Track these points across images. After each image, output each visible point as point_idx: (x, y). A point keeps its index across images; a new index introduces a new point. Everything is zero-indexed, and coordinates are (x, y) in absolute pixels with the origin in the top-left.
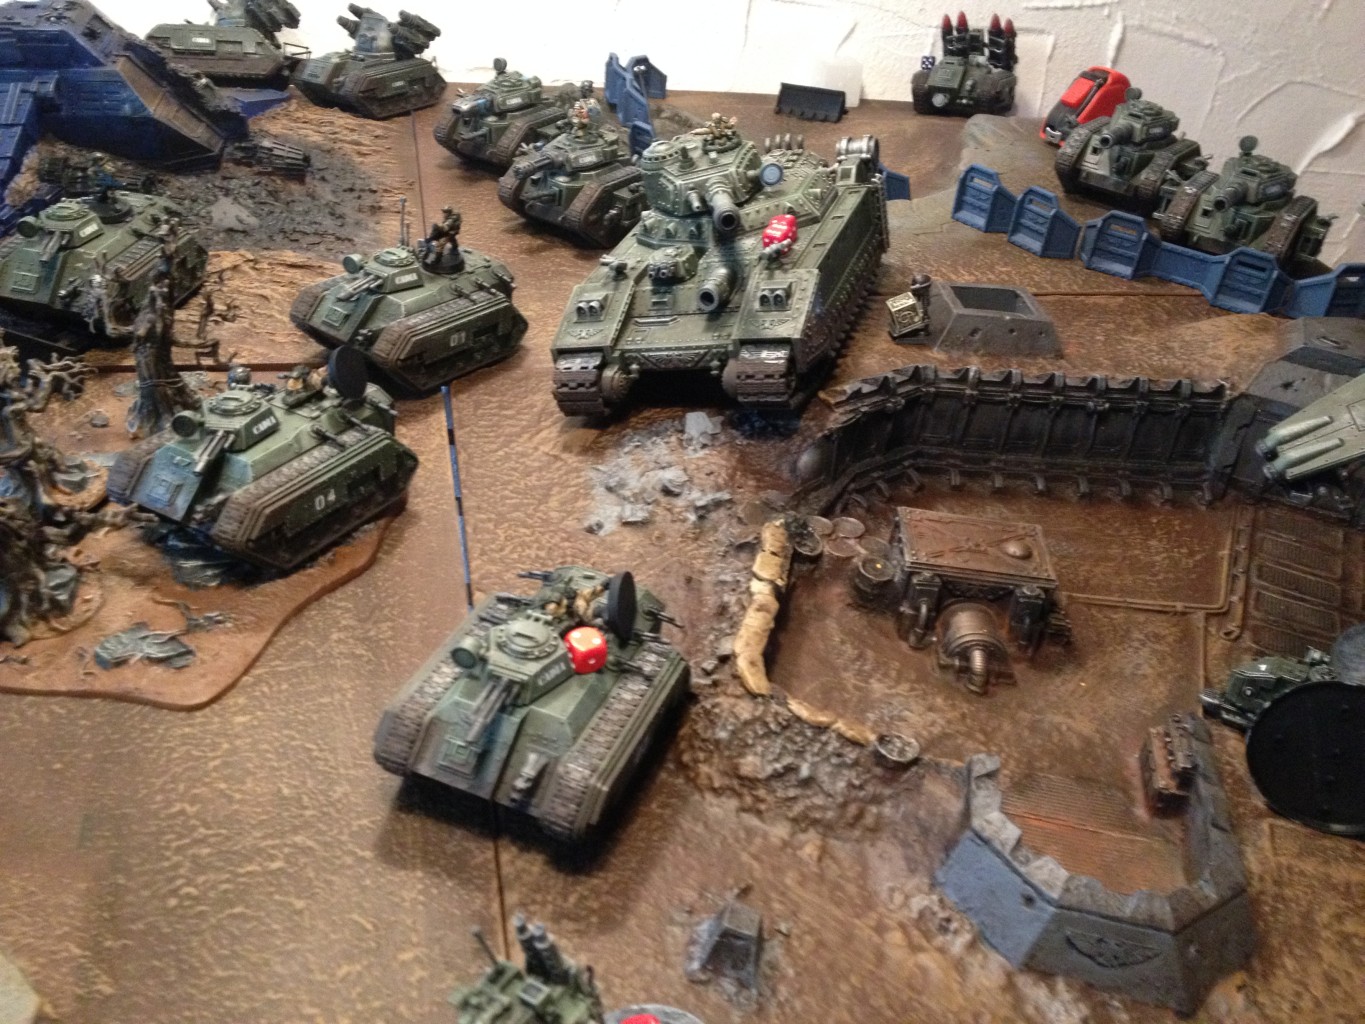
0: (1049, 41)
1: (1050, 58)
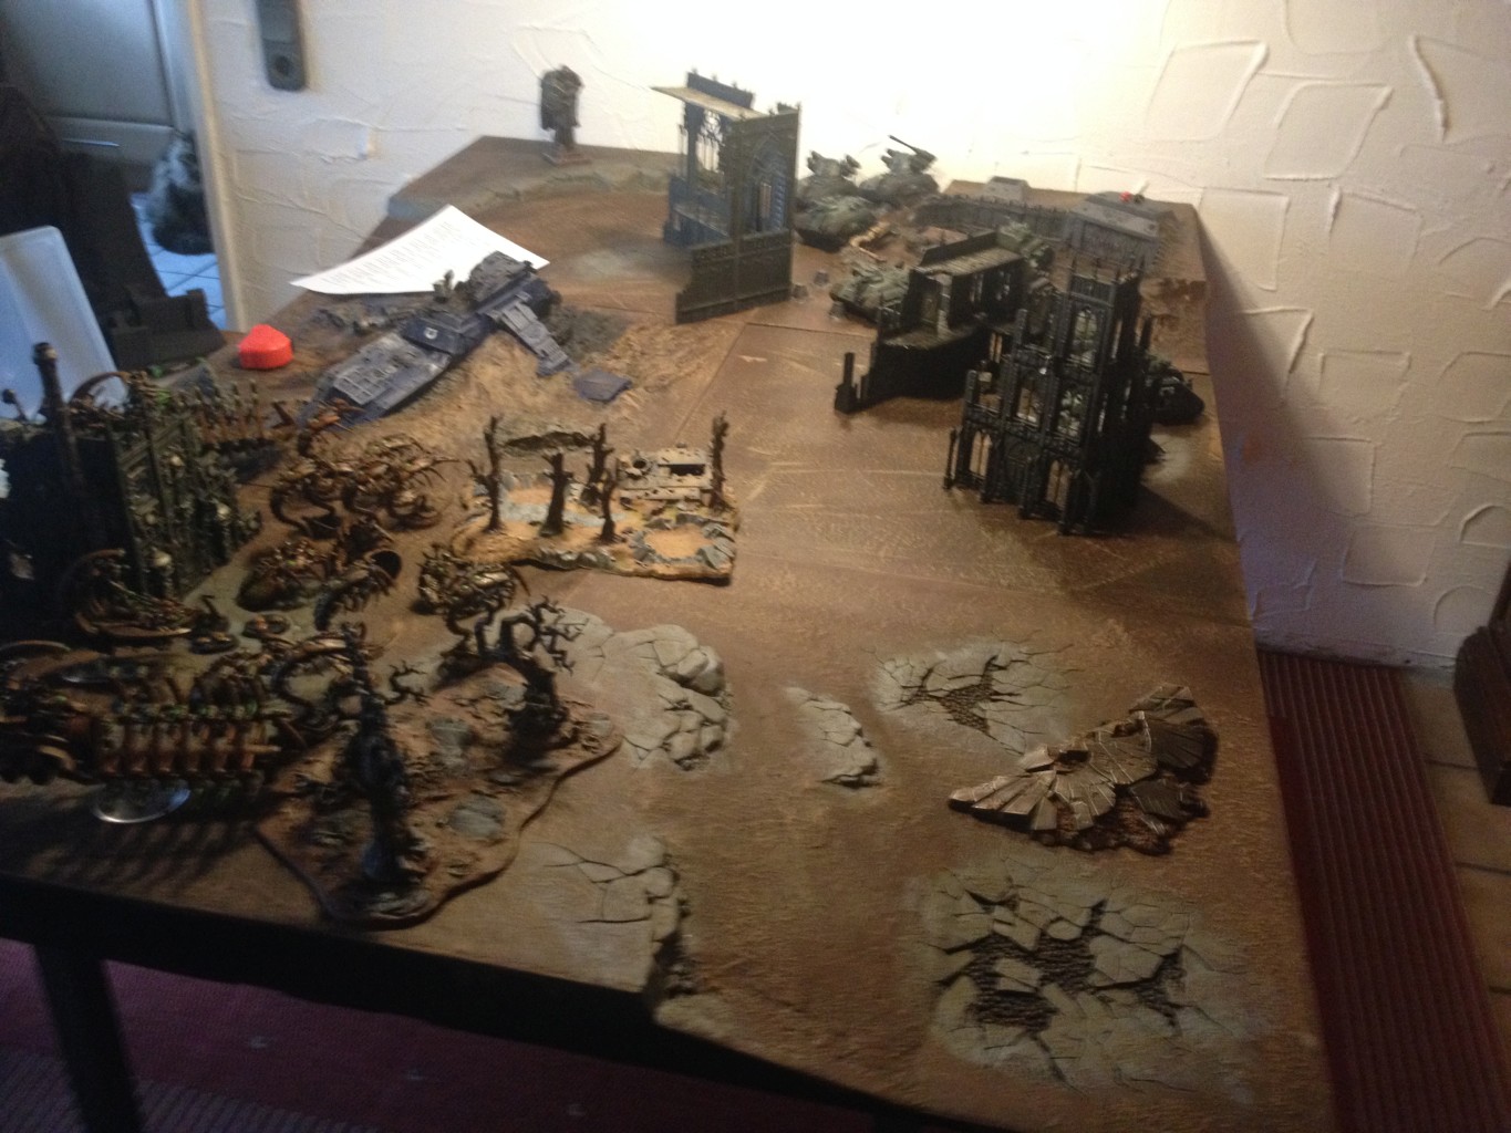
0: (1284, 201)
1: (1287, 211)
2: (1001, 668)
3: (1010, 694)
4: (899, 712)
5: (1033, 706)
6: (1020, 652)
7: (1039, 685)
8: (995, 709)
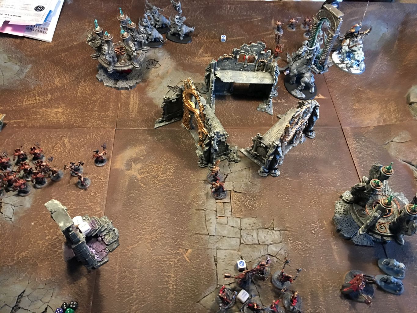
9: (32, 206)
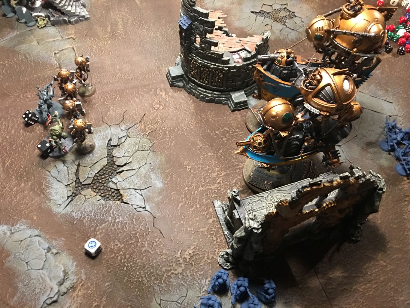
2: (115, 146)
3: (125, 165)
4: (69, 209)
5: (140, 168)
6: (122, 130)
7: (138, 150)
8: (120, 179)
9: (165, 184)
